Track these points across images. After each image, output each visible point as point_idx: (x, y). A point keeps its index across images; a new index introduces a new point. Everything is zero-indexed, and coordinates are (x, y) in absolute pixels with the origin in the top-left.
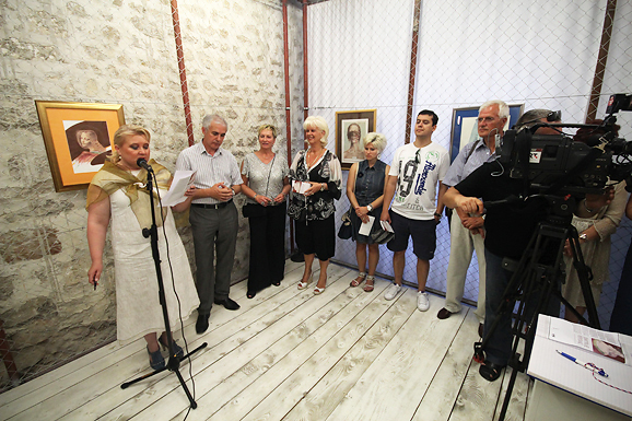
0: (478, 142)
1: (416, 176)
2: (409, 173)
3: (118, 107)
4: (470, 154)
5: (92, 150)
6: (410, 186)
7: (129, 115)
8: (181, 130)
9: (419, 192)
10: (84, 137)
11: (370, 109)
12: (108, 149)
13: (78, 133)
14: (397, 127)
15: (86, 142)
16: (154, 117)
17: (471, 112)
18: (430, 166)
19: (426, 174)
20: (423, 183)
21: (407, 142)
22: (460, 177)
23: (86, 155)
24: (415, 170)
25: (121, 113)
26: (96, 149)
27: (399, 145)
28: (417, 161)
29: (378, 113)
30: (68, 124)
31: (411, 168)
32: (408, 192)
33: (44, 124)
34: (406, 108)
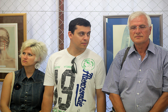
0: (128, 49)
1: (75, 87)
2: (67, 84)
4: (124, 60)
6: (69, 98)
9: (79, 103)
11: (18, 13)
14: (49, 32)
17: (120, 20)
18: (88, 76)
19: (84, 83)
20: (82, 94)
21: (61, 48)
22: (118, 83)
24: (73, 80)
27: (53, 52)
28: (74, 71)
29: (28, 18)
31: (68, 79)
32: (68, 105)
34: (57, 14)
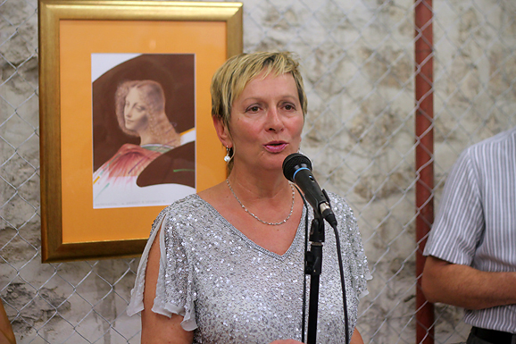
3: (230, 10)
5: (146, 141)
7: (254, 34)
8: (393, 79)
10: (135, 100)
12: (188, 137)
13: (121, 90)
15: (137, 115)
16: (318, 35)
23: (130, 155)
25: (234, 26)
26: (158, 140)
30: (102, 64)
33: (48, 63)
